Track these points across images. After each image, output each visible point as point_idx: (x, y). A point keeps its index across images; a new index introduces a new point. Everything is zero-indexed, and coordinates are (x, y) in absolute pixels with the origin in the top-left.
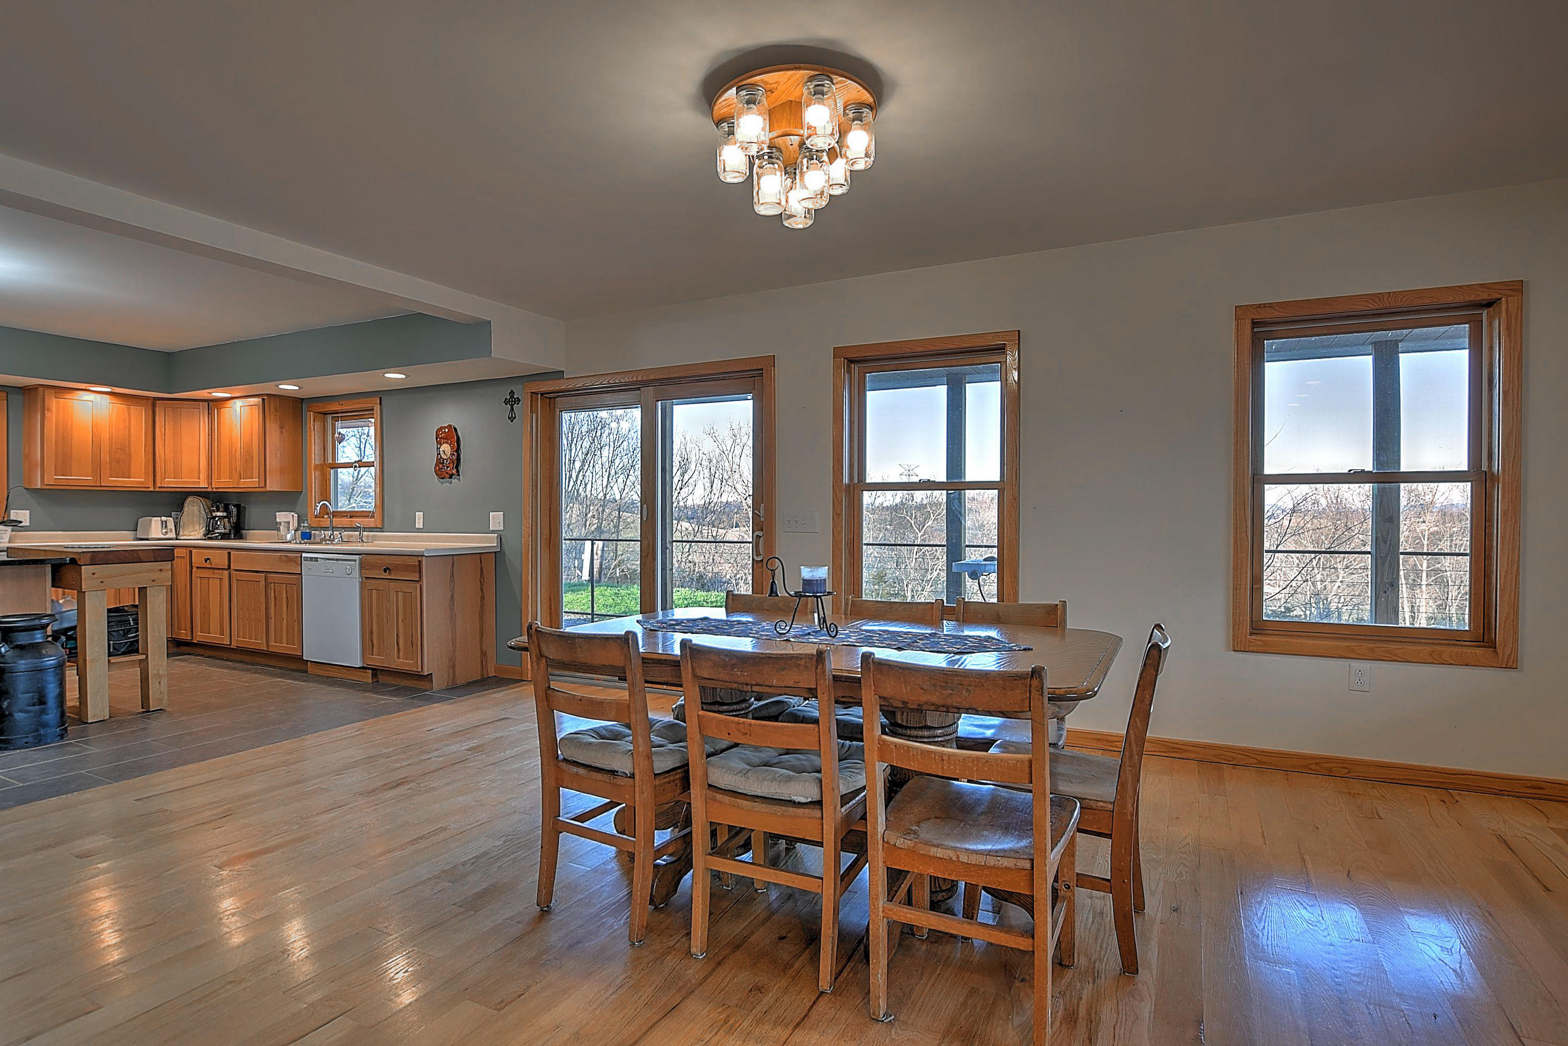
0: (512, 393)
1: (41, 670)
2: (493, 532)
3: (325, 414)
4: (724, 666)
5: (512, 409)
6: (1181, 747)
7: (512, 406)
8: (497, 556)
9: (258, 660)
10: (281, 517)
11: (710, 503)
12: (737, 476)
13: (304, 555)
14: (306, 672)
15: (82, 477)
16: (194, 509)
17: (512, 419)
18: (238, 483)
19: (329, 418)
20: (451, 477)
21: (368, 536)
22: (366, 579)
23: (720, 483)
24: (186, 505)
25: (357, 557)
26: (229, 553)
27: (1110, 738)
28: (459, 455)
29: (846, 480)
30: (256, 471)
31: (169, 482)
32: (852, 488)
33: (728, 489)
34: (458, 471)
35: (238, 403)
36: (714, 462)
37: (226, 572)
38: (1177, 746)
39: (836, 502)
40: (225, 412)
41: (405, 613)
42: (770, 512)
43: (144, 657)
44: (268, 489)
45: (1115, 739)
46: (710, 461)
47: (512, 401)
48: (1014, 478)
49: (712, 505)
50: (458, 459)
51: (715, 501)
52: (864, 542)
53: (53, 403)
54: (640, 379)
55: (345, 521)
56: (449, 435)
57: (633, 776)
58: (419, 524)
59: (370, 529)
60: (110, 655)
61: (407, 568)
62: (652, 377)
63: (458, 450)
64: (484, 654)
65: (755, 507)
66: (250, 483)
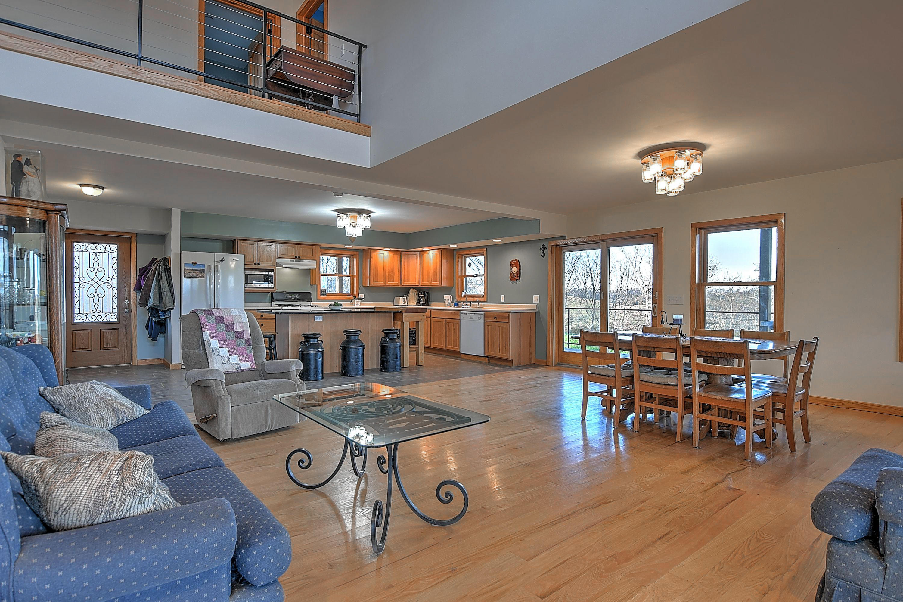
0: (543, 246)
1: (396, 347)
2: (535, 303)
3: (463, 255)
4: (646, 342)
5: (543, 252)
6: (870, 406)
7: (543, 251)
8: (536, 313)
9: (441, 353)
10: (446, 297)
11: (620, 290)
12: (638, 274)
13: (461, 312)
14: (461, 358)
15: (380, 282)
16: (413, 294)
17: (543, 256)
18: (431, 283)
19: (464, 256)
20: (516, 281)
21: (481, 305)
22: (486, 322)
23: (627, 278)
24: (410, 292)
25: (483, 313)
26: (431, 311)
27: (831, 401)
28: (520, 272)
29: (697, 281)
30: (438, 279)
31: (406, 284)
32: (700, 285)
33: (631, 281)
34: (519, 278)
35: (431, 252)
36: (623, 266)
37: (429, 318)
38: (868, 406)
39: (692, 291)
40: (426, 256)
41: (502, 335)
42: (661, 295)
43: (418, 346)
44: (443, 286)
45: (834, 401)
46: (621, 266)
47: (543, 249)
48: (782, 280)
49: (622, 290)
50: (520, 273)
51: (624, 288)
52: (707, 310)
53: (373, 255)
54: (600, 239)
55: (472, 299)
56: (516, 263)
57: (615, 377)
58: (503, 300)
59: (481, 302)
60: (410, 345)
61: (504, 317)
62: (606, 238)
63: (520, 270)
64: (531, 354)
65: (653, 293)
66: (434, 283)
